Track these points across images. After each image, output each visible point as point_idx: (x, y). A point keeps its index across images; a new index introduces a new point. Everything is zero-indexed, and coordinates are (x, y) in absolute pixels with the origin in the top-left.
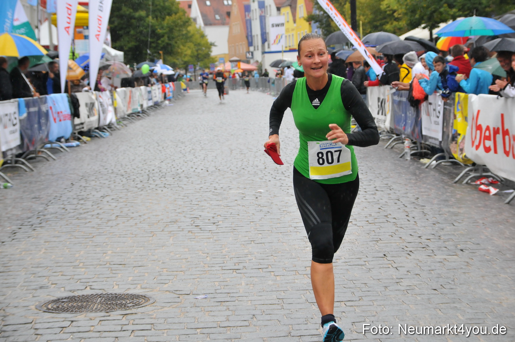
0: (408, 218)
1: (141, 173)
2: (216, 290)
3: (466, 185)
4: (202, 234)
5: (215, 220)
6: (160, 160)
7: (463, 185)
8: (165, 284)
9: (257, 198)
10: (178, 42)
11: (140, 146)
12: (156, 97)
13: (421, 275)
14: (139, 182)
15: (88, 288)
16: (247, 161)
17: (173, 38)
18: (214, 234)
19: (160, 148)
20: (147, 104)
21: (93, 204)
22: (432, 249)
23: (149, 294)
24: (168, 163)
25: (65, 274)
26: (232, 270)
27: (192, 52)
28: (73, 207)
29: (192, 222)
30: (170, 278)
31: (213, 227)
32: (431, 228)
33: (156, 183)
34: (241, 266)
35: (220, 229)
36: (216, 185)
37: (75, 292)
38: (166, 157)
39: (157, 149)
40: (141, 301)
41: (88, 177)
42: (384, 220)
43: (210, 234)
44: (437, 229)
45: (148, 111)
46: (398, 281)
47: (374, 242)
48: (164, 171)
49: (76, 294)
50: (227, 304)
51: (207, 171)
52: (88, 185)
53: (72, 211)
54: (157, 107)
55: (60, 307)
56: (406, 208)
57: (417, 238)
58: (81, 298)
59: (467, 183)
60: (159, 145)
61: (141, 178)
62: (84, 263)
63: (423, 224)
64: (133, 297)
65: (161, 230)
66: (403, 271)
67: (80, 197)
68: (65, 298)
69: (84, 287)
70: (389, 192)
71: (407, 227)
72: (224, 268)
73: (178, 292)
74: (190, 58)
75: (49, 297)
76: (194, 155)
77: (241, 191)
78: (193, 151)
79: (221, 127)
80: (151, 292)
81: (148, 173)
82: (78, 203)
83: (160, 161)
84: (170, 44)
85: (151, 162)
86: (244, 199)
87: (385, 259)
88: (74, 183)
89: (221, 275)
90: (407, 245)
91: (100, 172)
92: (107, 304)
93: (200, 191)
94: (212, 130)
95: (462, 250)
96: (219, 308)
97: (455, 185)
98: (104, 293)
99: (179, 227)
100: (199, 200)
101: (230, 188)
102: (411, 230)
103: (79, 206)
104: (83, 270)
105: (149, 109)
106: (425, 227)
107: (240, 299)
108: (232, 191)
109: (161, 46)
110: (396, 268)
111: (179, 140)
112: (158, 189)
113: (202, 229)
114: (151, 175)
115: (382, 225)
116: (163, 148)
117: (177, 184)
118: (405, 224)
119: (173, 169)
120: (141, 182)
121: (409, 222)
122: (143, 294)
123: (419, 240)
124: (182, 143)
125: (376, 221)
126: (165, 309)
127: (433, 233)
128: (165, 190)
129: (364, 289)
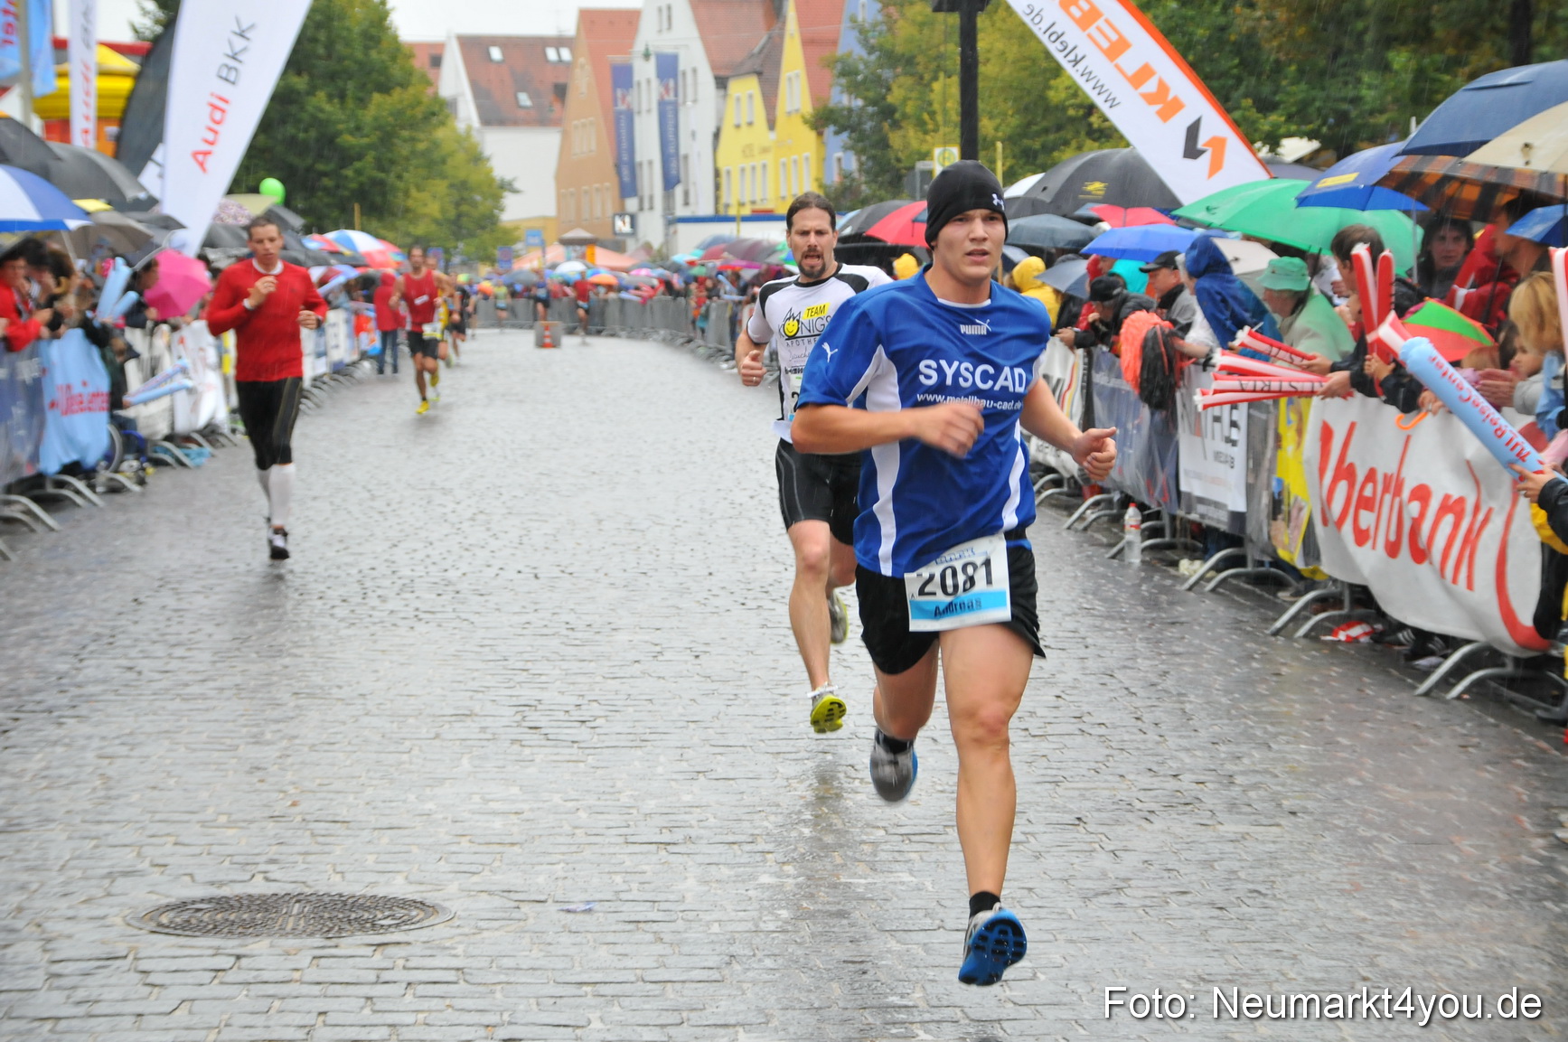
0: (1139, 723)
1: (337, 577)
2: (617, 892)
3: (1304, 641)
4: (556, 750)
5: (585, 715)
6: (387, 539)
7: (1296, 641)
8: (474, 873)
9: (697, 657)
10: (406, 175)
11: (315, 498)
12: (337, 346)
13: (1182, 872)
14: (337, 602)
15: (259, 877)
16: (651, 553)
17: (392, 162)
18: (588, 751)
19: (379, 504)
20: (314, 368)
21: (216, 658)
22: (1212, 807)
23: (431, 898)
24: (415, 551)
25: (186, 841)
26: (654, 846)
27: (443, 211)
28: (159, 664)
29: (519, 717)
30: (486, 859)
31: (583, 733)
32: (1207, 755)
33: (390, 606)
34: (678, 836)
35: (603, 737)
36: (571, 618)
37: (224, 888)
38: (401, 531)
39: (372, 508)
40: (414, 913)
41: (180, 582)
42: (1072, 728)
43: (575, 750)
44: (1223, 755)
45: (315, 391)
46: (1121, 884)
47: (1048, 786)
48: (406, 572)
49: (226, 891)
50: (655, 927)
51: (536, 577)
52: (184, 605)
53: (157, 676)
54: (341, 378)
55: (194, 921)
56: (1134, 698)
57: (1170, 779)
58: (245, 902)
59: (1306, 636)
60: (373, 498)
61: (342, 591)
62: (230, 814)
63: (1184, 742)
64: (390, 903)
65: (432, 735)
66: (1130, 861)
67: (172, 639)
68: (202, 901)
69: (248, 876)
70: (1082, 652)
71: (1138, 749)
72: (631, 839)
73: (512, 895)
74: (433, 227)
75: (154, 897)
76: (488, 529)
77: (647, 638)
78: (481, 517)
79: (556, 449)
80: (436, 894)
81: (359, 577)
82: (170, 656)
83: (389, 544)
84: (382, 183)
85: (359, 544)
86: (660, 658)
87: (1080, 829)
88: (142, 599)
89: (626, 858)
90: (1141, 795)
91: (212, 570)
92: (322, 917)
93: (525, 632)
94: (529, 456)
95: (1293, 813)
96: (638, 936)
97: (1273, 639)
98: (308, 891)
99: (483, 729)
100: (526, 656)
101: (613, 626)
102: (1150, 758)
103: (174, 665)
104: (231, 832)
105: (318, 384)
106: (1187, 750)
107: (691, 915)
108: (622, 637)
109: (354, 185)
110: (1113, 852)
111: (433, 484)
112: (401, 623)
113: (550, 737)
114: (368, 584)
115: (1068, 741)
116: (388, 505)
117: (454, 610)
118: (1132, 741)
119: (432, 569)
120: (344, 601)
121: (1143, 736)
122: (418, 897)
123: (1172, 784)
124: (446, 492)
125: (1050, 729)
126: (485, 934)
127: (1212, 767)
128: (421, 627)
129: (1028, 902)
